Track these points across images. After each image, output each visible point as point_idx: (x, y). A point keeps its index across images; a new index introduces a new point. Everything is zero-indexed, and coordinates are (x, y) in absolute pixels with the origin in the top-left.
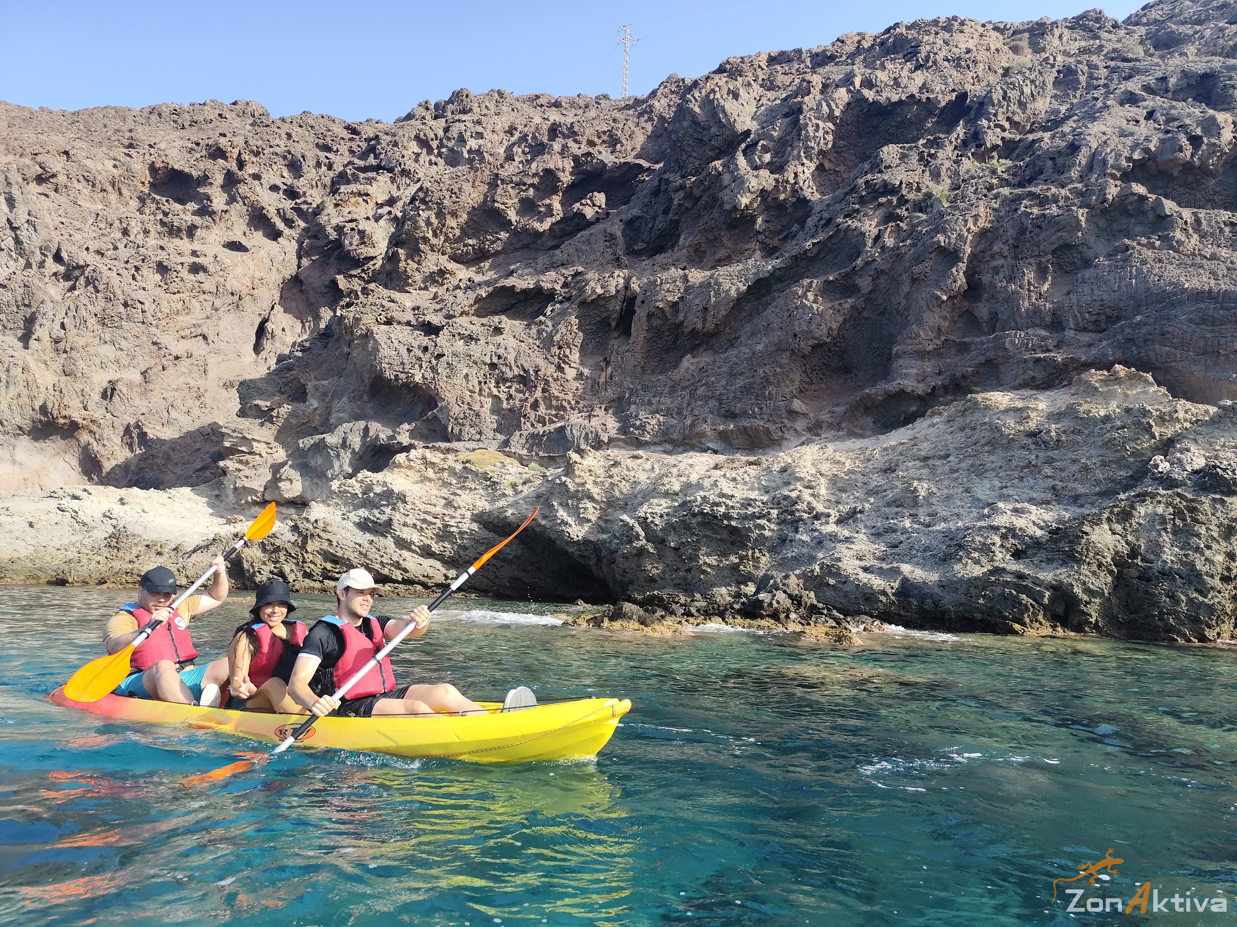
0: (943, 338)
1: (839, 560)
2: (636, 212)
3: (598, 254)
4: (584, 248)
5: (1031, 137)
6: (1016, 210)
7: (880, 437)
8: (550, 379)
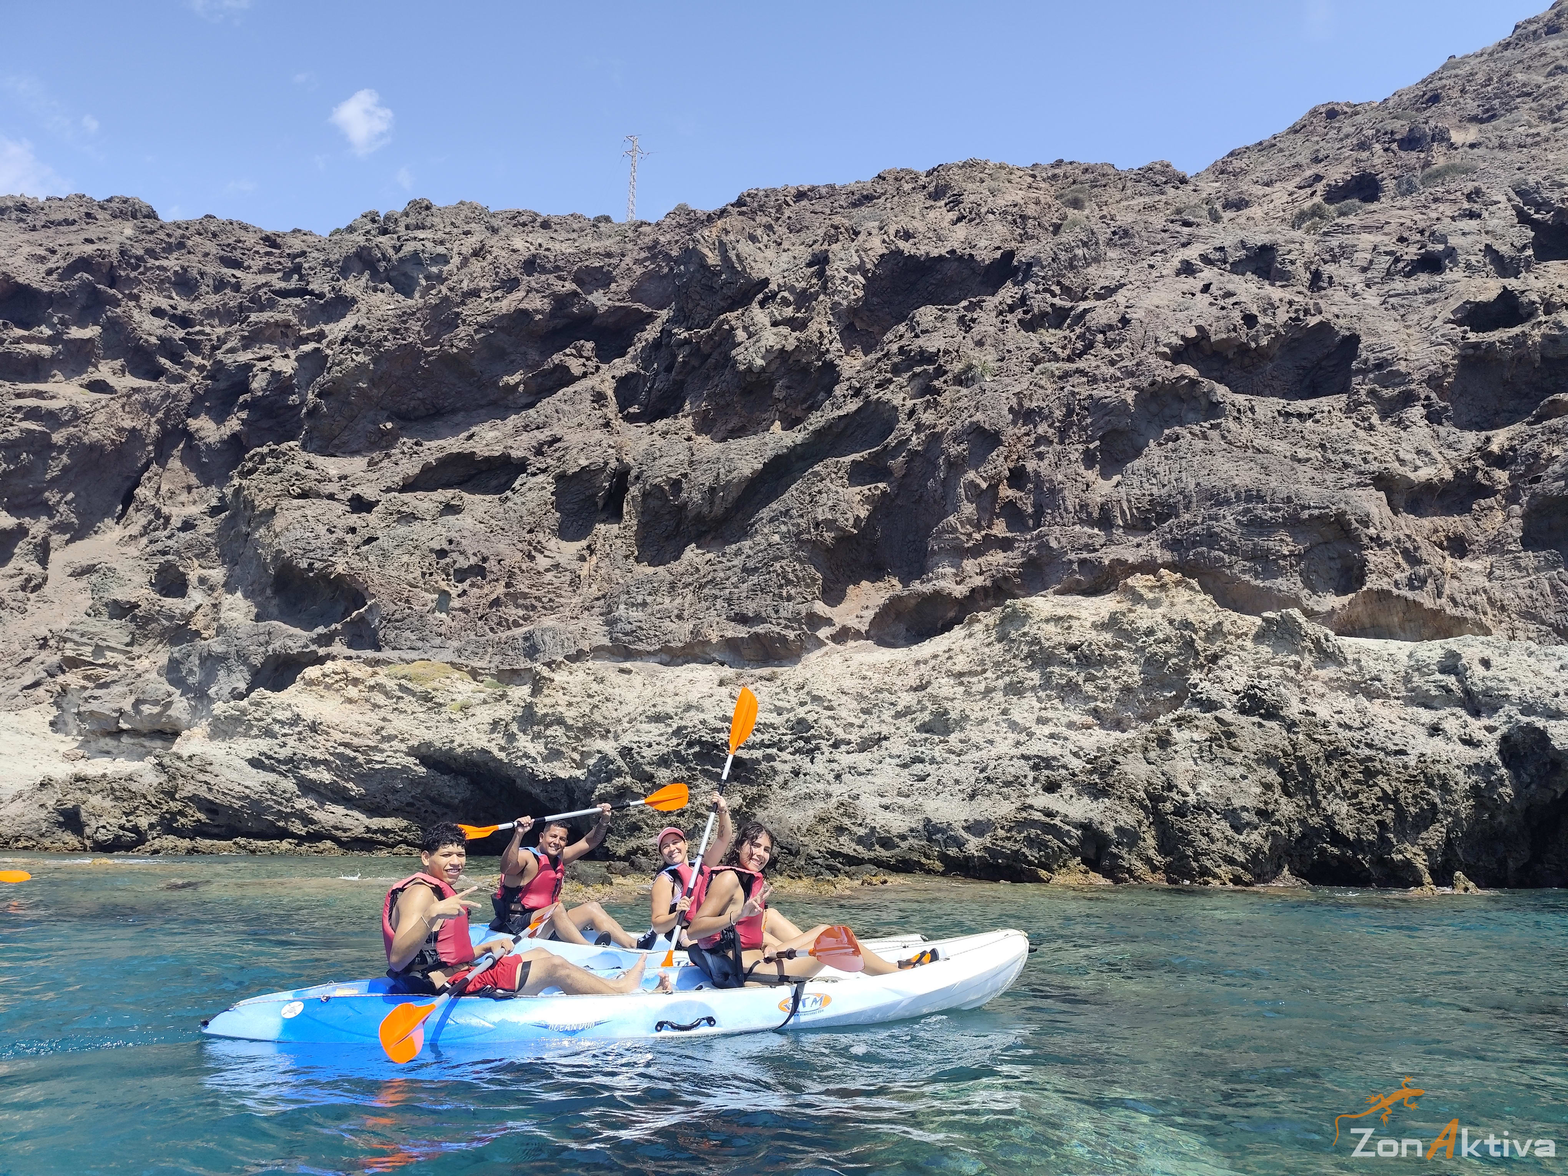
0: (983, 533)
1: (857, 797)
2: (632, 368)
3: (584, 417)
4: (566, 408)
5: (1083, 305)
6: (1062, 389)
7: (914, 647)
8: (516, 570)
